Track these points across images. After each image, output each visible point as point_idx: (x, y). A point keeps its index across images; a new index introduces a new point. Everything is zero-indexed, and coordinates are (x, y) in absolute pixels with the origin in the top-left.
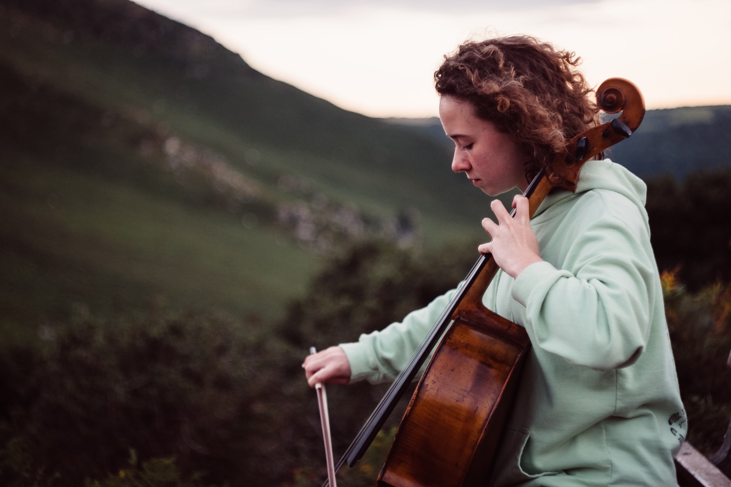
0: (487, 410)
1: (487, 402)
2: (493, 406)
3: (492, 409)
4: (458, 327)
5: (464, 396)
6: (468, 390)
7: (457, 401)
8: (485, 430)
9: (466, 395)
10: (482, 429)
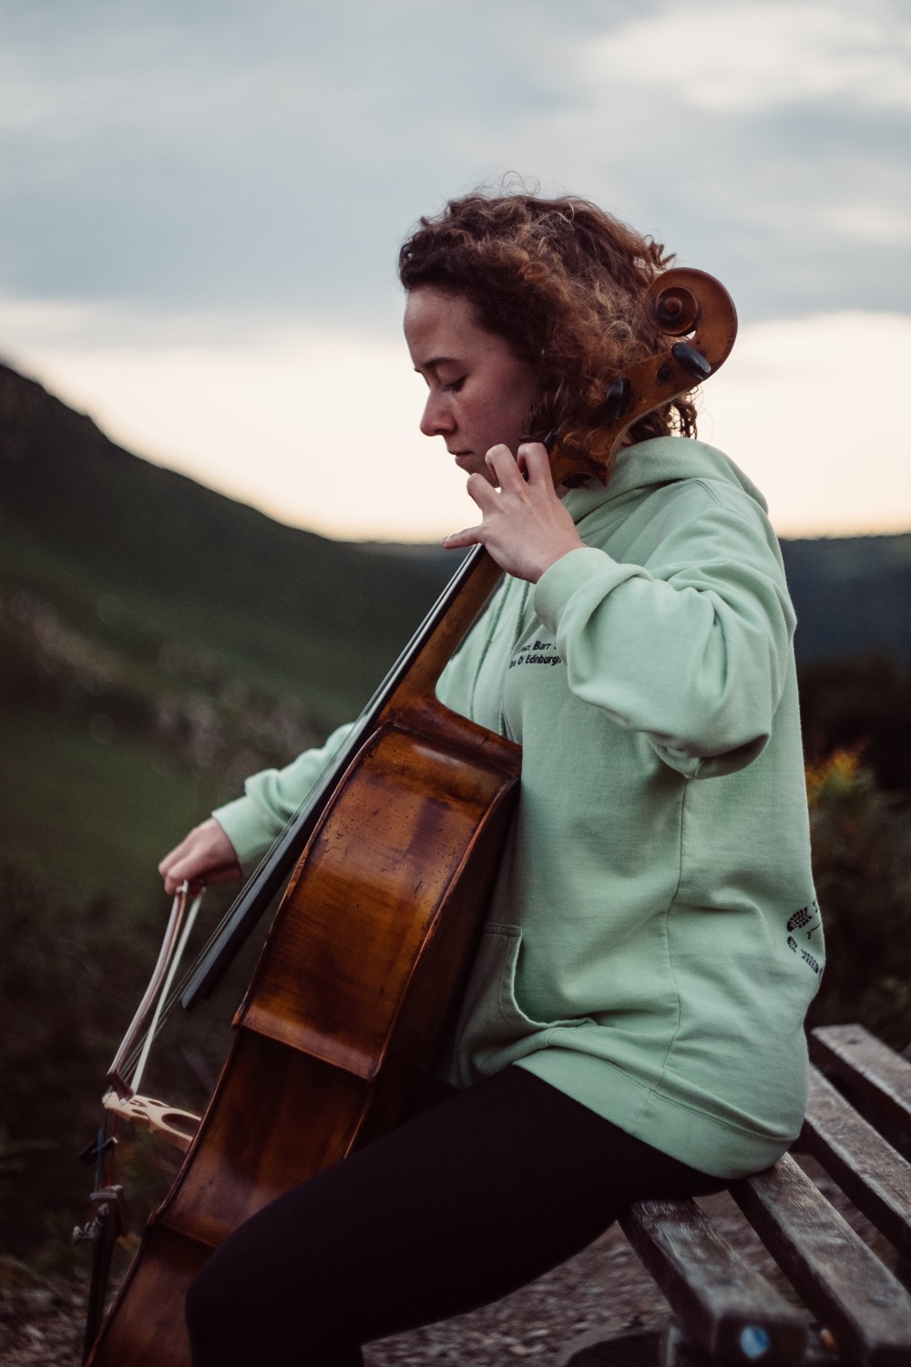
0: (439, 886)
1: (439, 871)
2: (450, 880)
3: (448, 885)
4: (387, 737)
5: (396, 861)
6: (405, 848)
7: (383, 870)
8: (436, 923)
9: (400, 858)
10: (429, 923)
